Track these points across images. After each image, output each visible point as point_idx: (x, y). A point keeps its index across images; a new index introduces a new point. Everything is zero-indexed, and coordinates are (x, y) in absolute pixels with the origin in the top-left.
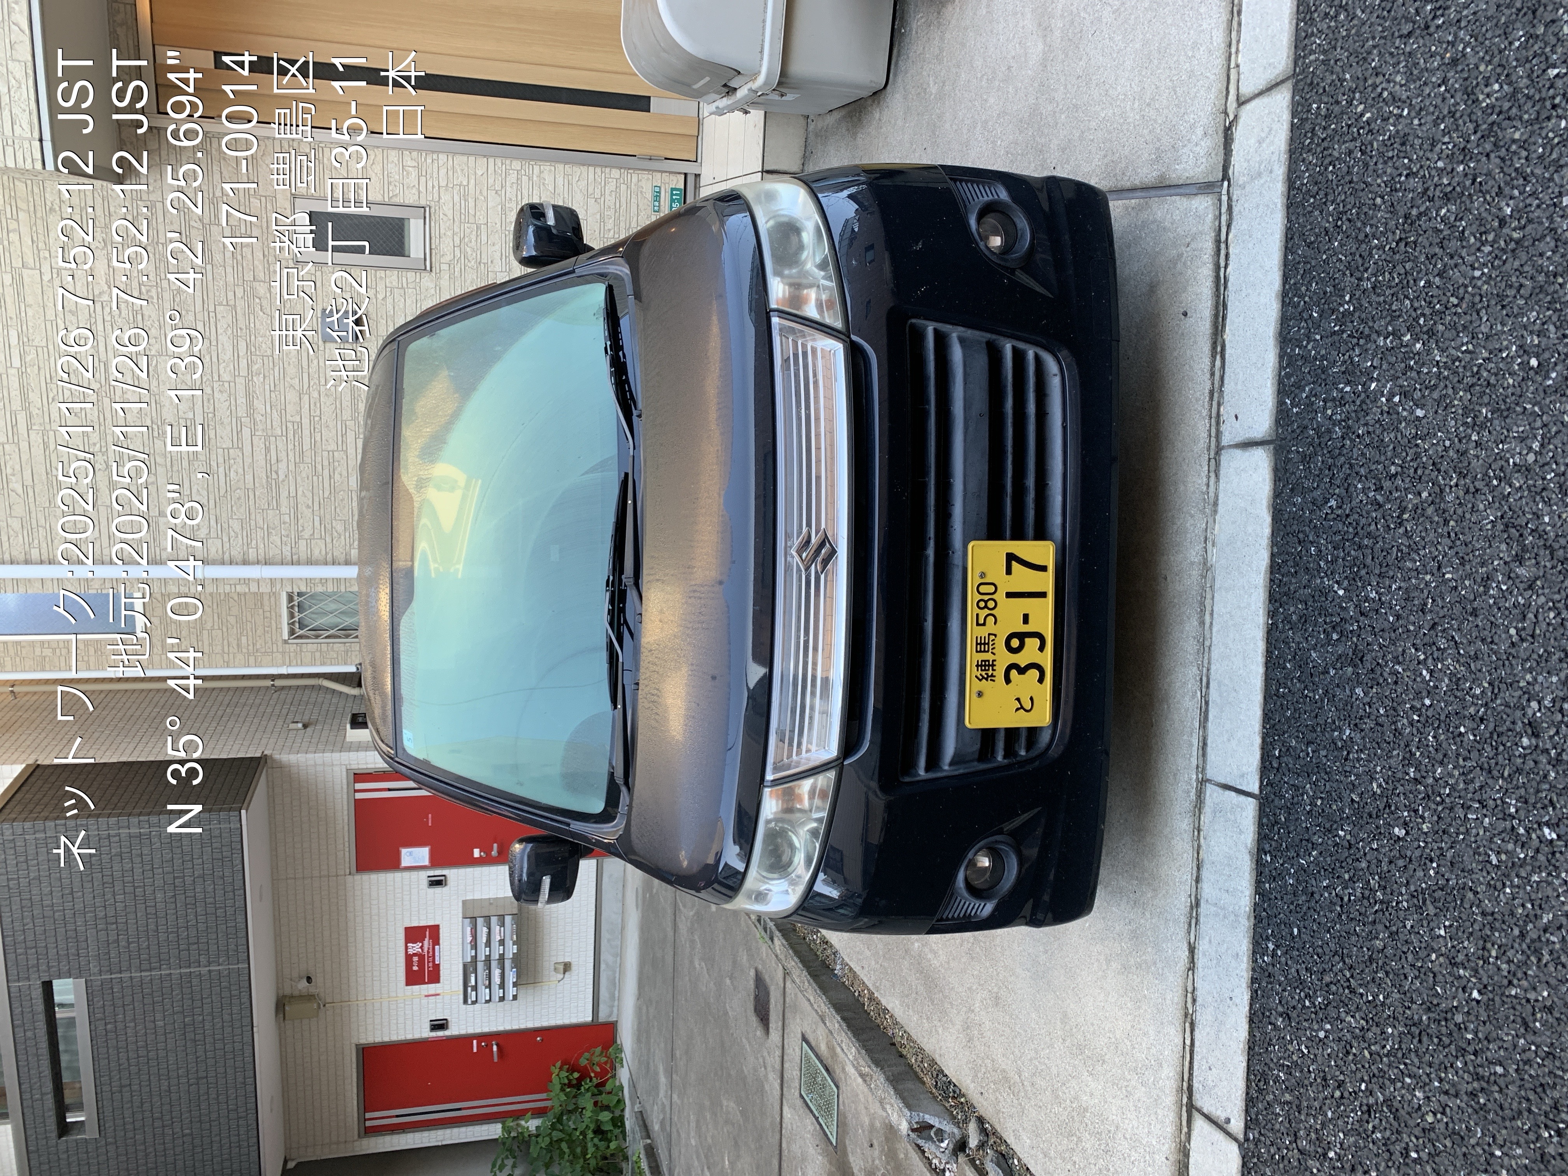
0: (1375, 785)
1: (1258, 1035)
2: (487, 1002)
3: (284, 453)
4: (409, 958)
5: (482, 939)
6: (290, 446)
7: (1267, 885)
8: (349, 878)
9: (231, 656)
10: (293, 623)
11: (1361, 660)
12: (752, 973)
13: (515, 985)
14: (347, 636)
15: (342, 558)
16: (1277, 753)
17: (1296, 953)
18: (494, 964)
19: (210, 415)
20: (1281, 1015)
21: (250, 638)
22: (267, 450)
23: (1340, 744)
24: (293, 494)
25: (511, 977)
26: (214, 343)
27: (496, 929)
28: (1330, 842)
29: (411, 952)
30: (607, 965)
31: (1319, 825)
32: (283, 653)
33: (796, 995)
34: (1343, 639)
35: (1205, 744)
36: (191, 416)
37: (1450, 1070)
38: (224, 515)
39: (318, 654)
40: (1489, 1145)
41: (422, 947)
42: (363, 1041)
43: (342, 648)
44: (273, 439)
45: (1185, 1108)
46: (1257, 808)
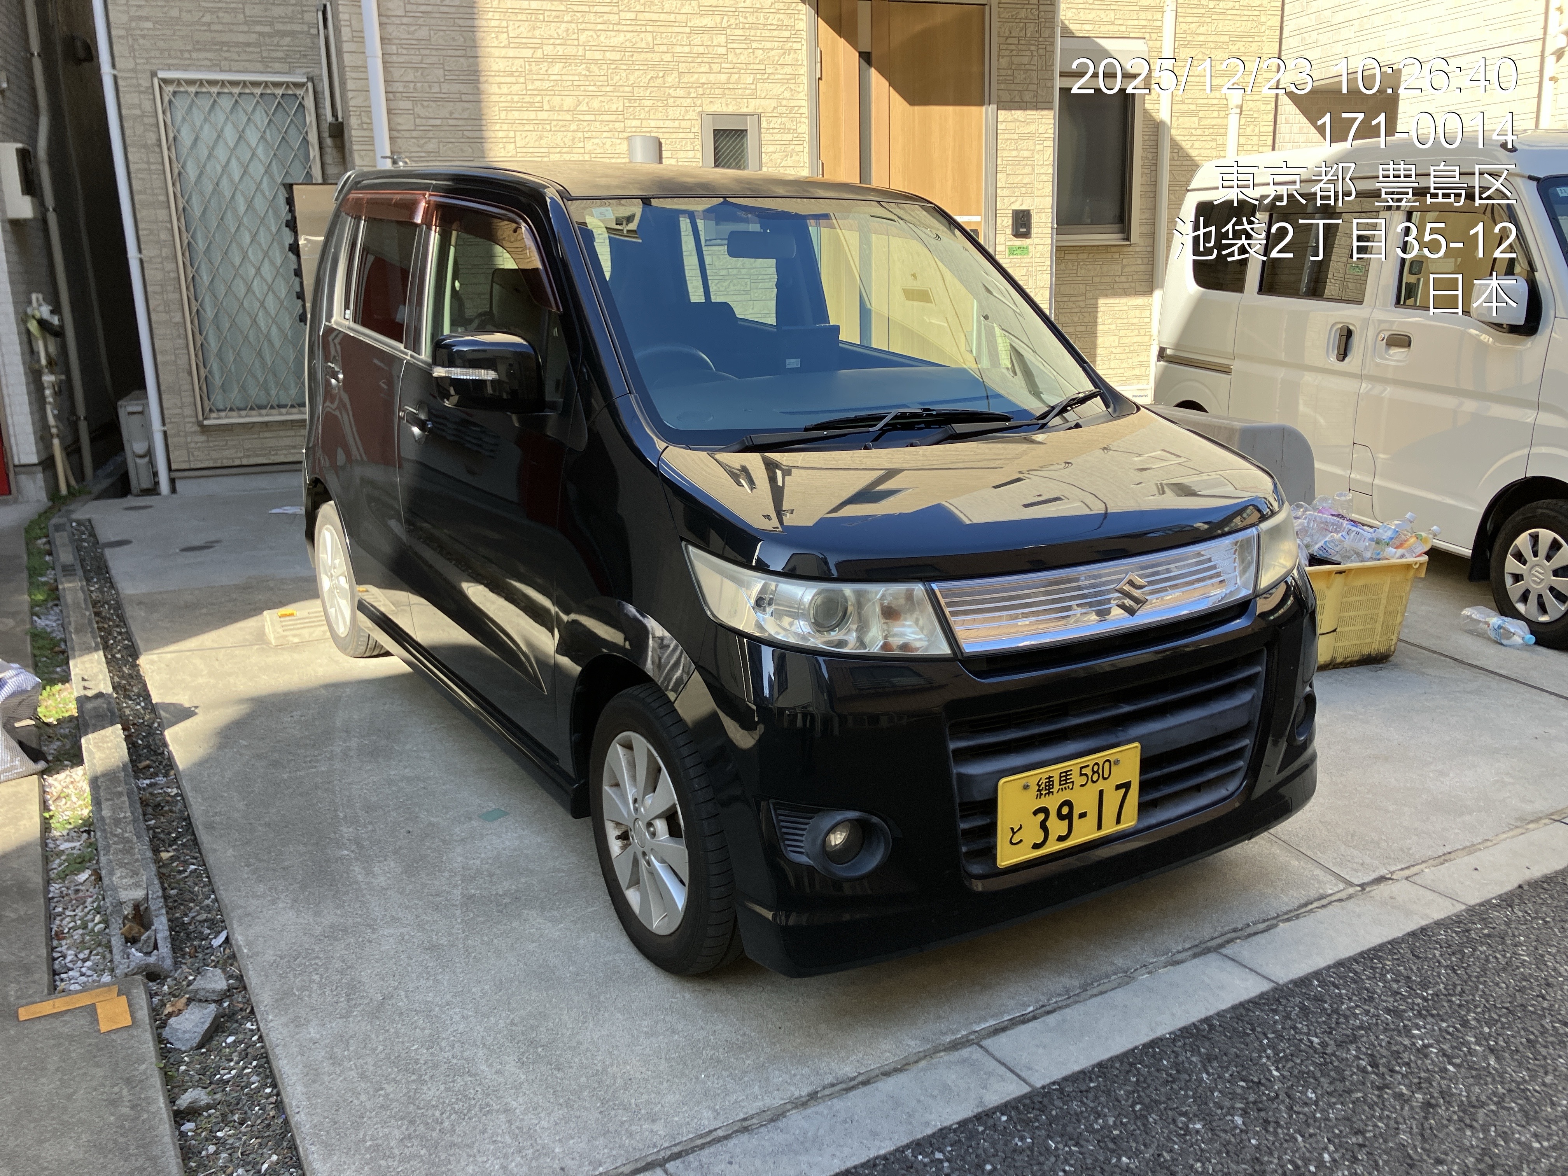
7: (980, 1128)
11: (1259, 1110)
16: (1092, 1085)
22: (511, 74)
23: (1180, 1125)
24: (464, 97)
28: (1102, 1155)
32: (135, 71)
35: (1004, 1029)
39: (138, 112)
43: (149, 142)
44: (522, 80)
45: (649, 1159)
46: (1026, 1091)
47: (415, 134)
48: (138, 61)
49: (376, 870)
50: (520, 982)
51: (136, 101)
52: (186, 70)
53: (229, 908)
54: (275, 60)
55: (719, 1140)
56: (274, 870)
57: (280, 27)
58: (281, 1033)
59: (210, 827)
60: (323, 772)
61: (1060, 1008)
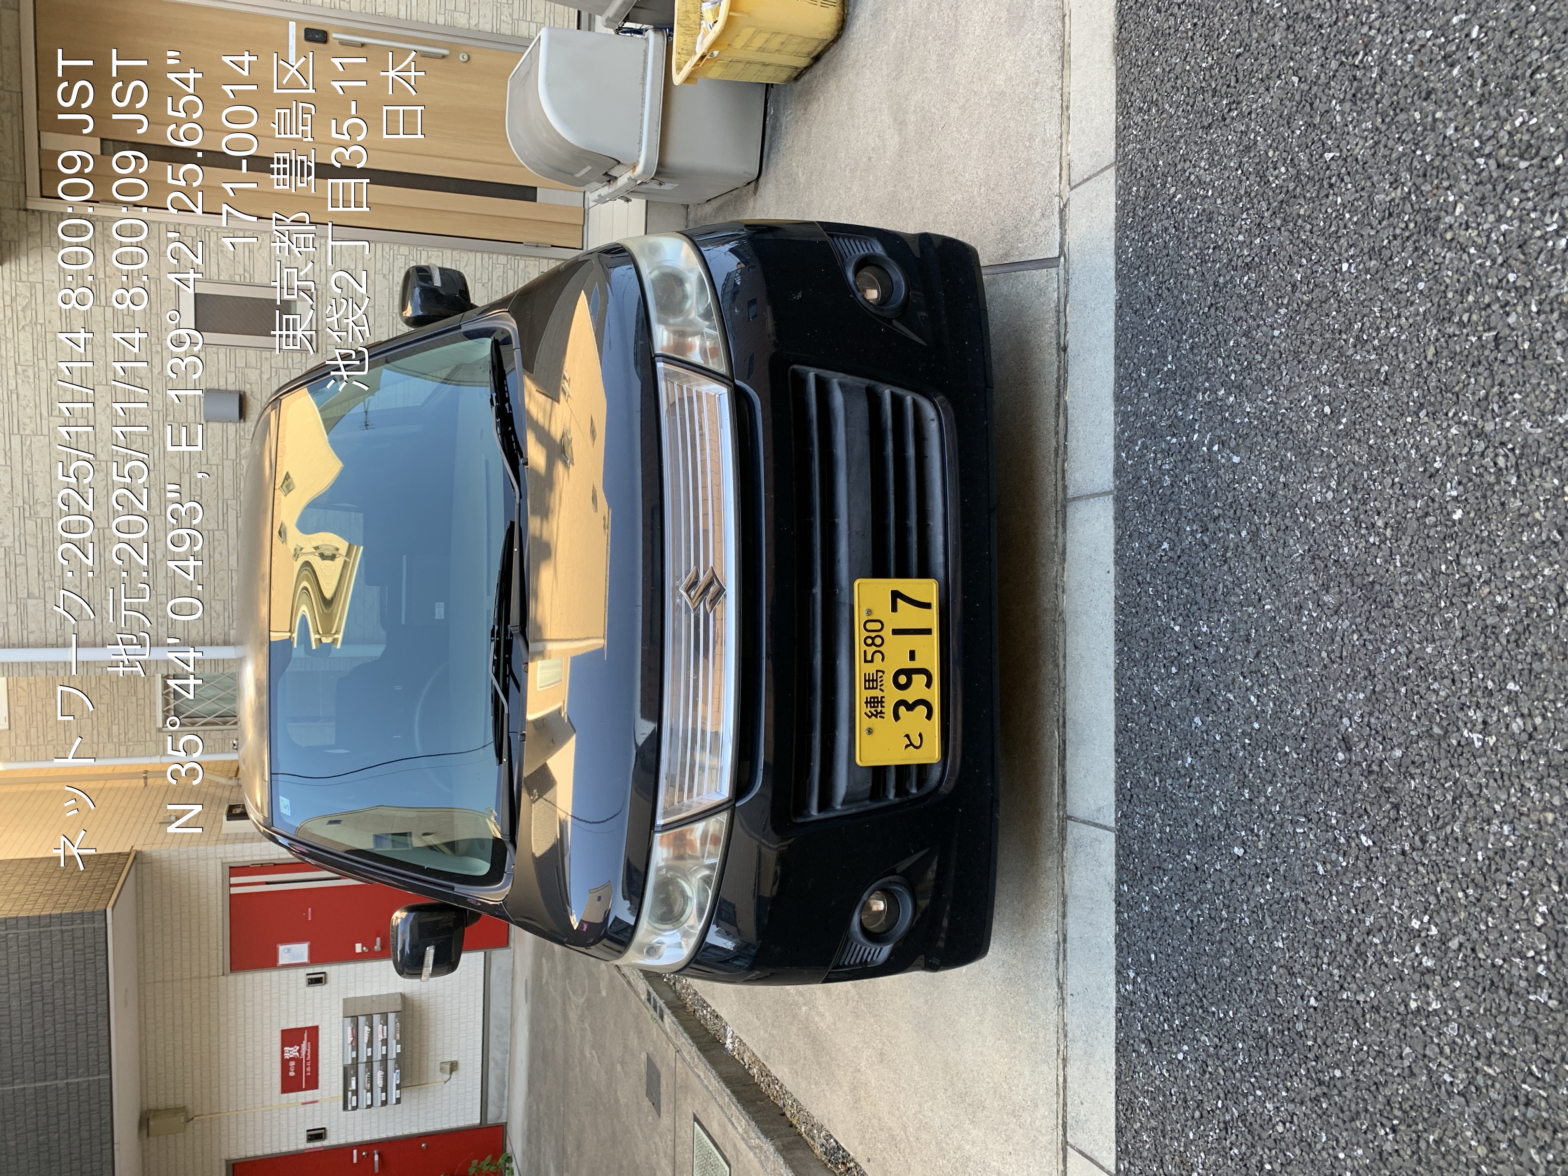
0: (1215, 808)
1: (1123, 1063)
2: (369, 1107)
3: (162, 533)
4: (285, 1063)
5: (364, 1038)
7: (1126, 915)
8: (223, 979)
9: (101, 746)
10: (168, 711)
11: (1198, 691)
12: (644, 1056)
13: (398, 1087)
14: (225, 723)
15: (221, 639)
17: (1153, 979)
18: (376, 1066)
20: (1143, 1042)
21: (122, 727)
23: (1183, 772)
25: (394, 1079)
27: (379, 1028)
28: (1179, 867)
29: (287, 1056)
30: (496, 1063)
31: (1169, 852)
33: (687, 1074)
34: (1181, 672)
35: (1064, 782)
37: (1295, 1078)
38: (97, 596)
40: (1334, 1148)
41: (299, 1051)
42: (234, 1156)
46: (1114, 840)
55: (1064, 1089)
56: (804, 1065)
59: (766, 1058)
61: (1064, 710)
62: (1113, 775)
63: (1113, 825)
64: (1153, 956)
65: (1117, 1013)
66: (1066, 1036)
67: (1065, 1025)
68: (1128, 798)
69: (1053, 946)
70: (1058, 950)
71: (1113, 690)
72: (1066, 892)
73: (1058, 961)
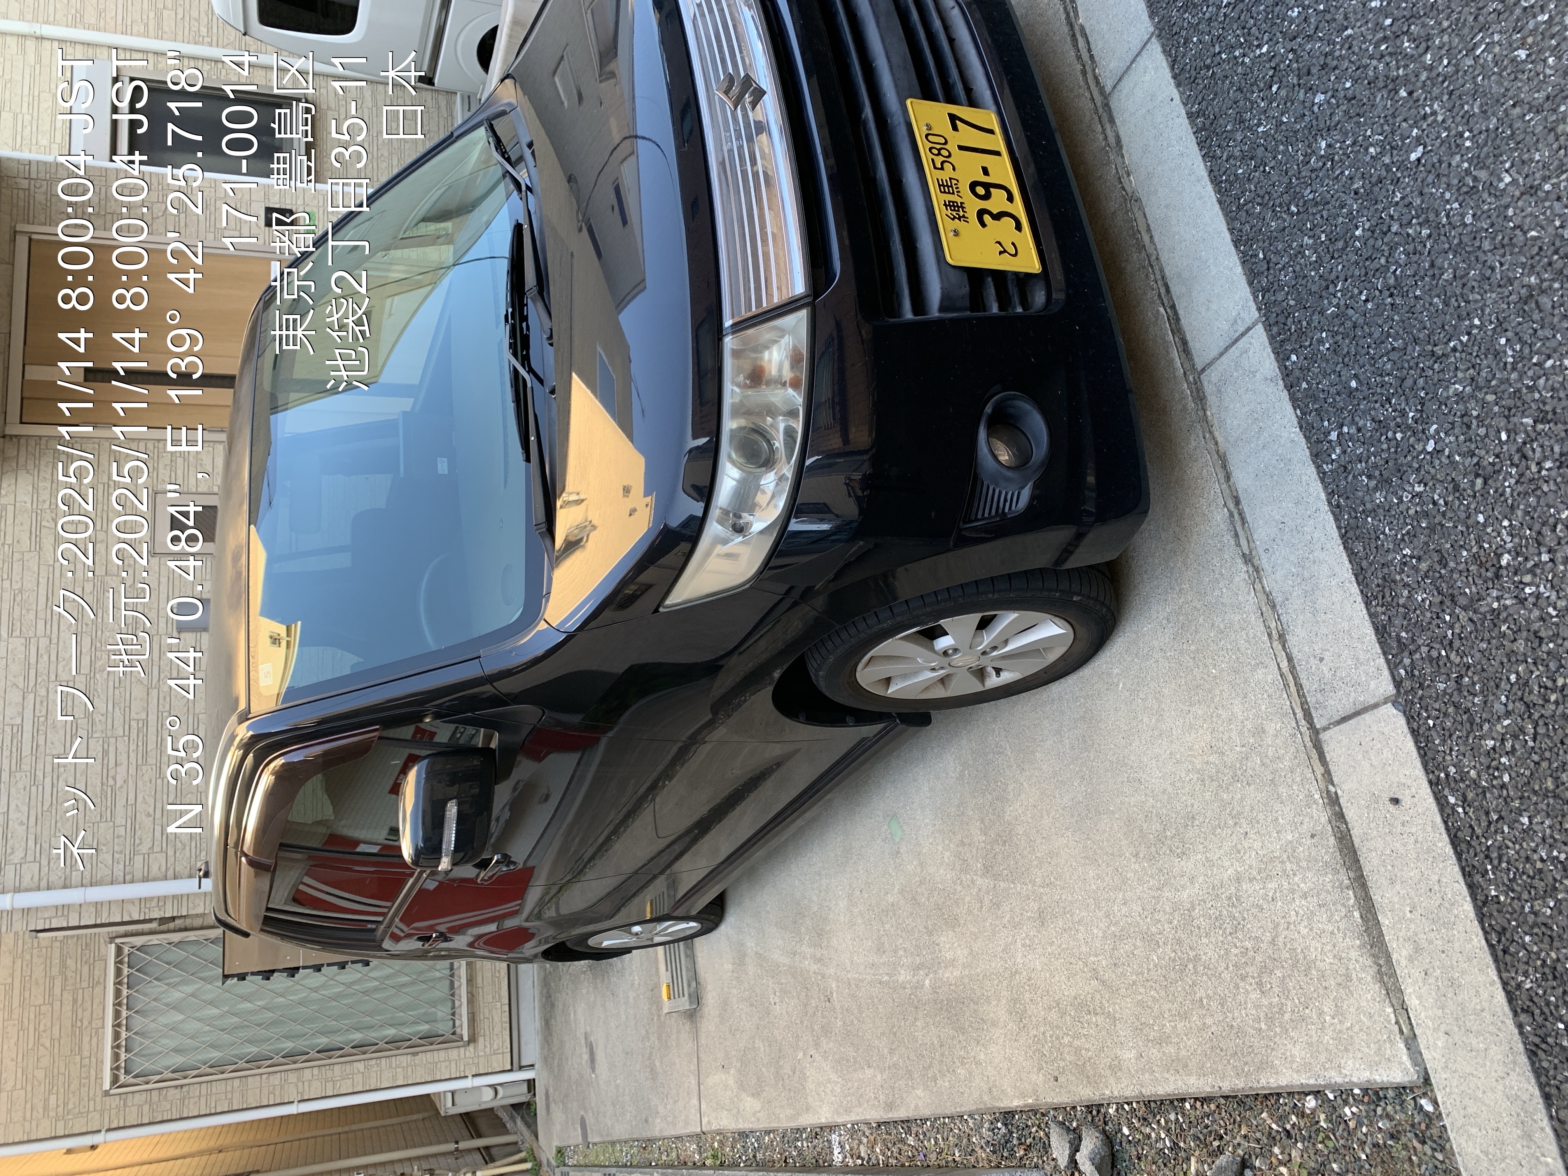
0: (1372, 150)
1: (1359, 547)
3: (126, 756)
6: (133, 747)
7: (1304, 385)
10: (117, 1069)
11: (1309, 74)
16: (1261, 256)
17: (1363, 405)
19: (42, 719)
20: (1377, 490)
21: (61, 1096)
22: (105, 753)
23: (1320, 164)
26: (54, 641)
28: (1350, 256)
32: (102, 1112)
34: (1284, 80)
35: (1185, 343)
36: (19, 721)
38: (46, 833)
39: (146, 1108)
43: (178, 1096)
44: (112, 740)
45: (1309, 744)
46: (1262, 330)
47: (170, 853)
48: (91, 1109)
49: (949, 955)
50: (1088, 839)
51: (134, 1109)
52: (102, 1062)
53: (982, 1106)
54: (91, 974)
55: (1292, 669)
56: (942, 1055)
57: (55, 971)
58: (1127, 1086)
59: (890, 1106)
60: (838, 987)
61: (1163, 277)
62: (1239, 269)
63: (1257, 314)
64: (1353, 384)
65: (1330, 503)
66: (1274, 607)
67: (1268, 595)
68: (1266, 267)
69: (1224, 527)
70: (1232, 523)
71: (1213, 193)
72: (1222, 451)
73: (1236, 535)
